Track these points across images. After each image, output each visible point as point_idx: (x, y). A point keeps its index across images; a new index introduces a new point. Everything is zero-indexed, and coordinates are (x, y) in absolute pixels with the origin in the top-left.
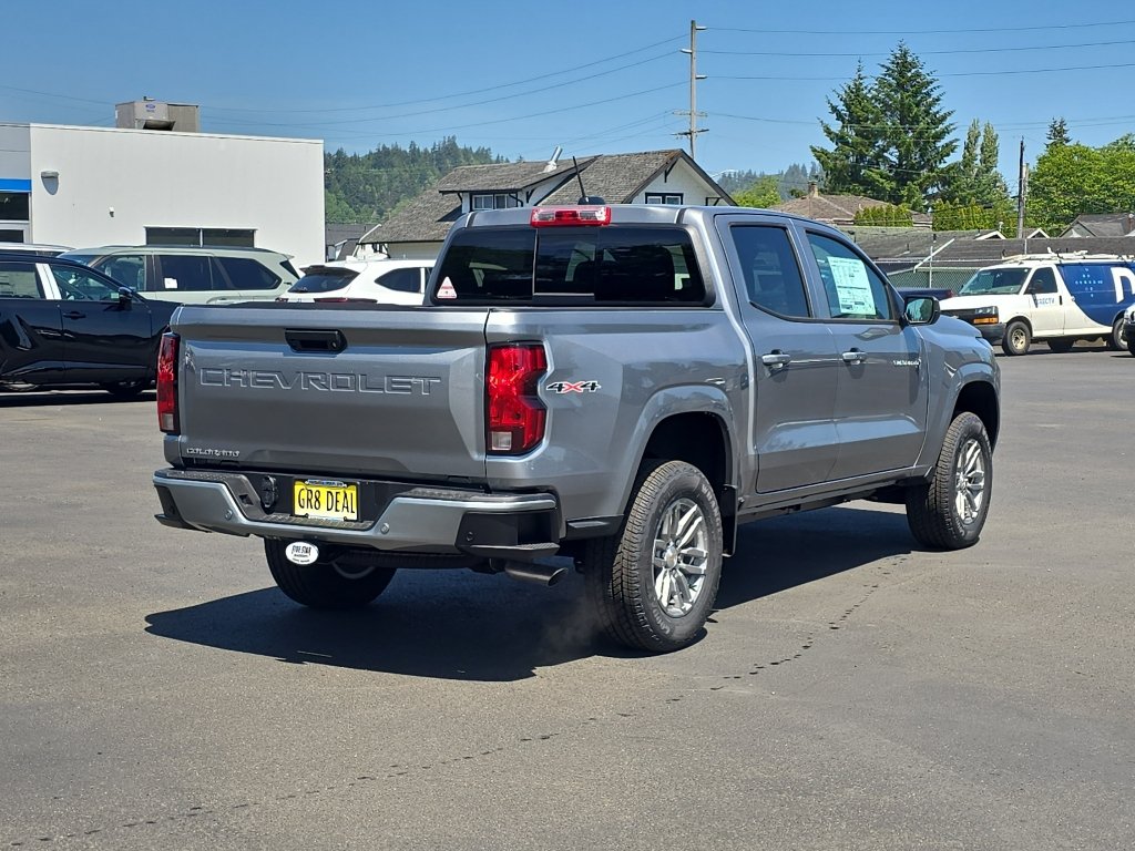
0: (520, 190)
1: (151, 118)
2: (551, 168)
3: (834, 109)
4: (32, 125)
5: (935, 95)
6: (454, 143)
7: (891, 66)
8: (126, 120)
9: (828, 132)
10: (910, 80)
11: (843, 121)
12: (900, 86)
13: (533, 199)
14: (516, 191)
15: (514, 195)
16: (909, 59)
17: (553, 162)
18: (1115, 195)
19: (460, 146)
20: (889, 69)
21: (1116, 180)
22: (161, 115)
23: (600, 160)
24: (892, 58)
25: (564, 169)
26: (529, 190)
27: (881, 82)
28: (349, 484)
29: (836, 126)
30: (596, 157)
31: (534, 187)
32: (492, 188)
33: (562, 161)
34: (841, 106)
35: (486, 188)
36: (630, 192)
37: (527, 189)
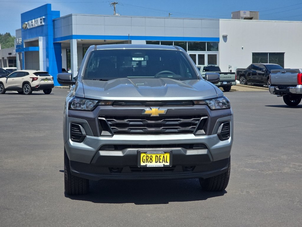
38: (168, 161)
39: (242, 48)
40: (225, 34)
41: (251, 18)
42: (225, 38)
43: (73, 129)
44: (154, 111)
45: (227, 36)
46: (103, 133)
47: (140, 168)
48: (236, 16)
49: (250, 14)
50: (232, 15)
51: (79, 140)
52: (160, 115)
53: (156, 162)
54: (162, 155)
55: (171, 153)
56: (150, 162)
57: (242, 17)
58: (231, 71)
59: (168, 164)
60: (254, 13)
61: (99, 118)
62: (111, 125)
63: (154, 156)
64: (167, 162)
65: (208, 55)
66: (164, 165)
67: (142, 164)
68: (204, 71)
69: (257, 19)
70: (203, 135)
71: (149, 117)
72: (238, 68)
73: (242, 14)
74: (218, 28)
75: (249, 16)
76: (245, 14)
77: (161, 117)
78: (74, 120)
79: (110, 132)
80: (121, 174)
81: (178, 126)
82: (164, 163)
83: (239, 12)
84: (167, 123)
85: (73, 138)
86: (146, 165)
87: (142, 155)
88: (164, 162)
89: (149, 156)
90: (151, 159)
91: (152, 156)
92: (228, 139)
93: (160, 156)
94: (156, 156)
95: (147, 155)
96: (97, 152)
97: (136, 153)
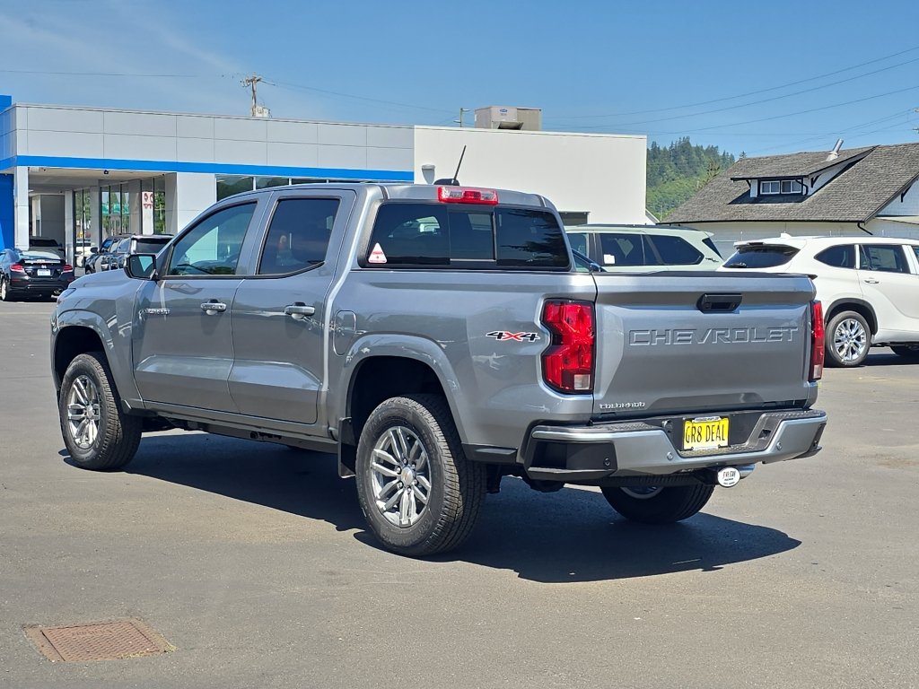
0: (805, 176)
1: (504, 120)
2: (833, 157)
4: (416, 126)
6: (688, 143)
8: (484, 122)
13: (817, 185)
14: (801, 177)
15: (800, 181)
17: (835, 152)
19: (693, 145)
22: (512, 118)
23: (878, 150)
25: (846, 158)
26: (814, 176)
28: (722, 418)
30: (874, 148)
31: (817, 174)
32: (780, 175)
33: (842, 151)
35: (774, 175)
36: (910, 177)
37: (811, 177)
40: (429, 163)
42: (429, 172)
45: (434, 167)
48: (484, 118)
49: (518, 117)
57: (493, 123)
60: (528, 112)
73: (496, 115)
74: (410, 147)
75: (514, 120)
76: (505, 115)
83: (489, 109)
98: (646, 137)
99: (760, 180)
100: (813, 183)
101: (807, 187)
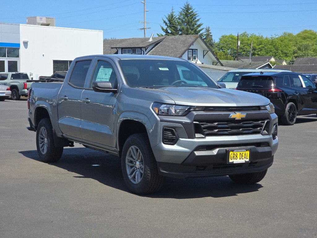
0: (144, 47)
2: (151, 40)
3: (165, 22)
5: (197, 19)
7: (184, 8)
8: (32, 23)
9: (163, 29)
10: (190, 13)
11: (167, 26)
12: (186, 15)
14: (141, 48)
16: (189, 7)
17: (151, 38)
18: (244, 51)
20: (183, 9)
21: (244, 46)
23: (167, 38)
24: (184, 6)
25: (155, 41)
27: (181, 14)
29: (165, 27)
31: (147, 47)
32: (132, 47)
33: (154, 38)
34: (167, 21)
38: (248, 157)
39: (43, 55)
40: (26, 40)
41: (48, 25)
42: (26, 44)
43: (165, 133)
44: (238, 116)
45: (28, 42)
46: (197, 135)
47: (229, 164)
48: (32, 21)
49: (47, 21)
50: (27, 20)
51: (172, 143)
52: (241, 118)
53: (240, 159)
54: (244, 153)
55: (250, 150)
56: (236, 159)
57: (38, 23)
58: (32, 78)
59: (248, 160)
60: (50, 19)
61: (194, 122)
62: (204, 128)
63: (238, 153)
64: (247, 159)
65: (9, 62)
66: (245, 161)
67: (231, 161)
68: (12, 78)
69: (53, 26)
70: (266, 134)
71: (234, 120)
72: (40, 76)
73: (38, 20)
74: (18, 33)
75: (45, 22)
76: (42, 20)
77: (243, 120)
78: (167, 125)
79: (203, 134)
80: (204, 171)
81: (251, 128)
82: (245, 160)
83: (35, 17)
84: (245, 125)
85: (165, 141)
86: (233, 162)
87: (231, 153)
88: (245, 158)
89: (235, 153)
90: (236, 156)
91: (237, 154)
92: (276, 138)
93: (243, 153)
94: (240, 153)
95: (234, 153)
96: (192, 153)
97: (225, 152)
98: (103, 31)
99: (122, 48)
100: (146, 50)
101: (144, 51)
